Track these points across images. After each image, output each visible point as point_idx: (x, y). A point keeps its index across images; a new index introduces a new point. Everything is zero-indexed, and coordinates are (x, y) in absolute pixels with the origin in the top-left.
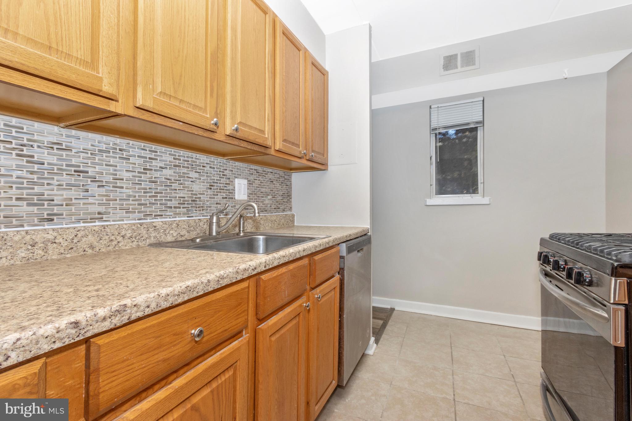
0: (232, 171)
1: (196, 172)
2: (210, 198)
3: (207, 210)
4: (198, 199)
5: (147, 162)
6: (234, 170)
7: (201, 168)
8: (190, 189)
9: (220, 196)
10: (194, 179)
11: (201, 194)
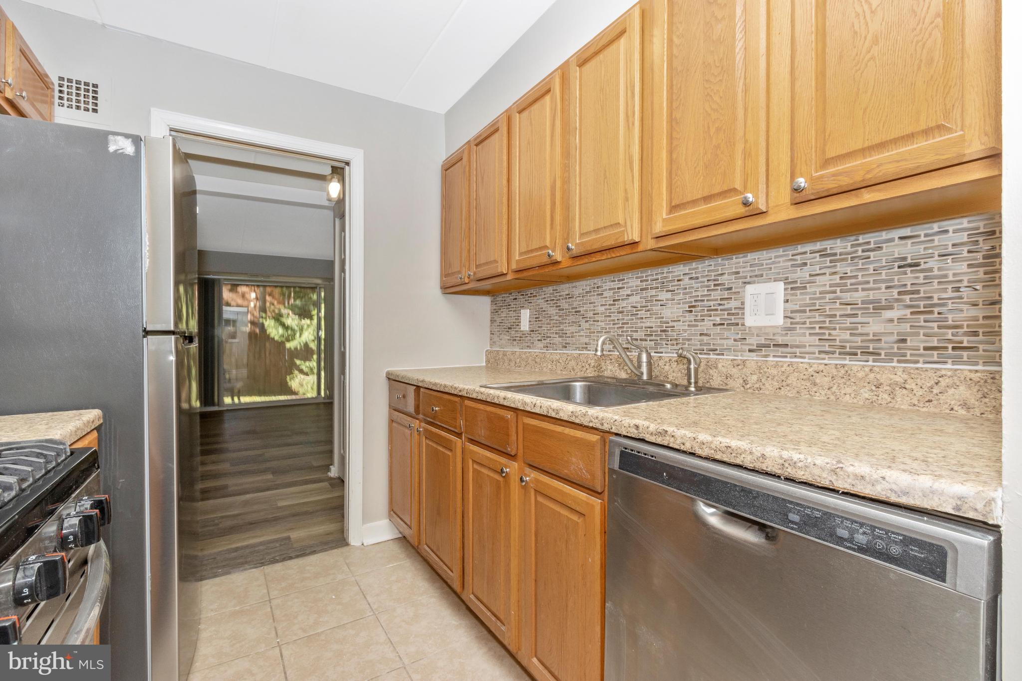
0: (738, 273)
1: (667, 291)
2: (689, 326)
3: (685, 344)
4: (670, 329)
5: (616, 292)
6: (741, 270)
7: (676, 283)
8: (659, 316)
9: (708, 324)
10: (665, 302)
11: (674, 321)
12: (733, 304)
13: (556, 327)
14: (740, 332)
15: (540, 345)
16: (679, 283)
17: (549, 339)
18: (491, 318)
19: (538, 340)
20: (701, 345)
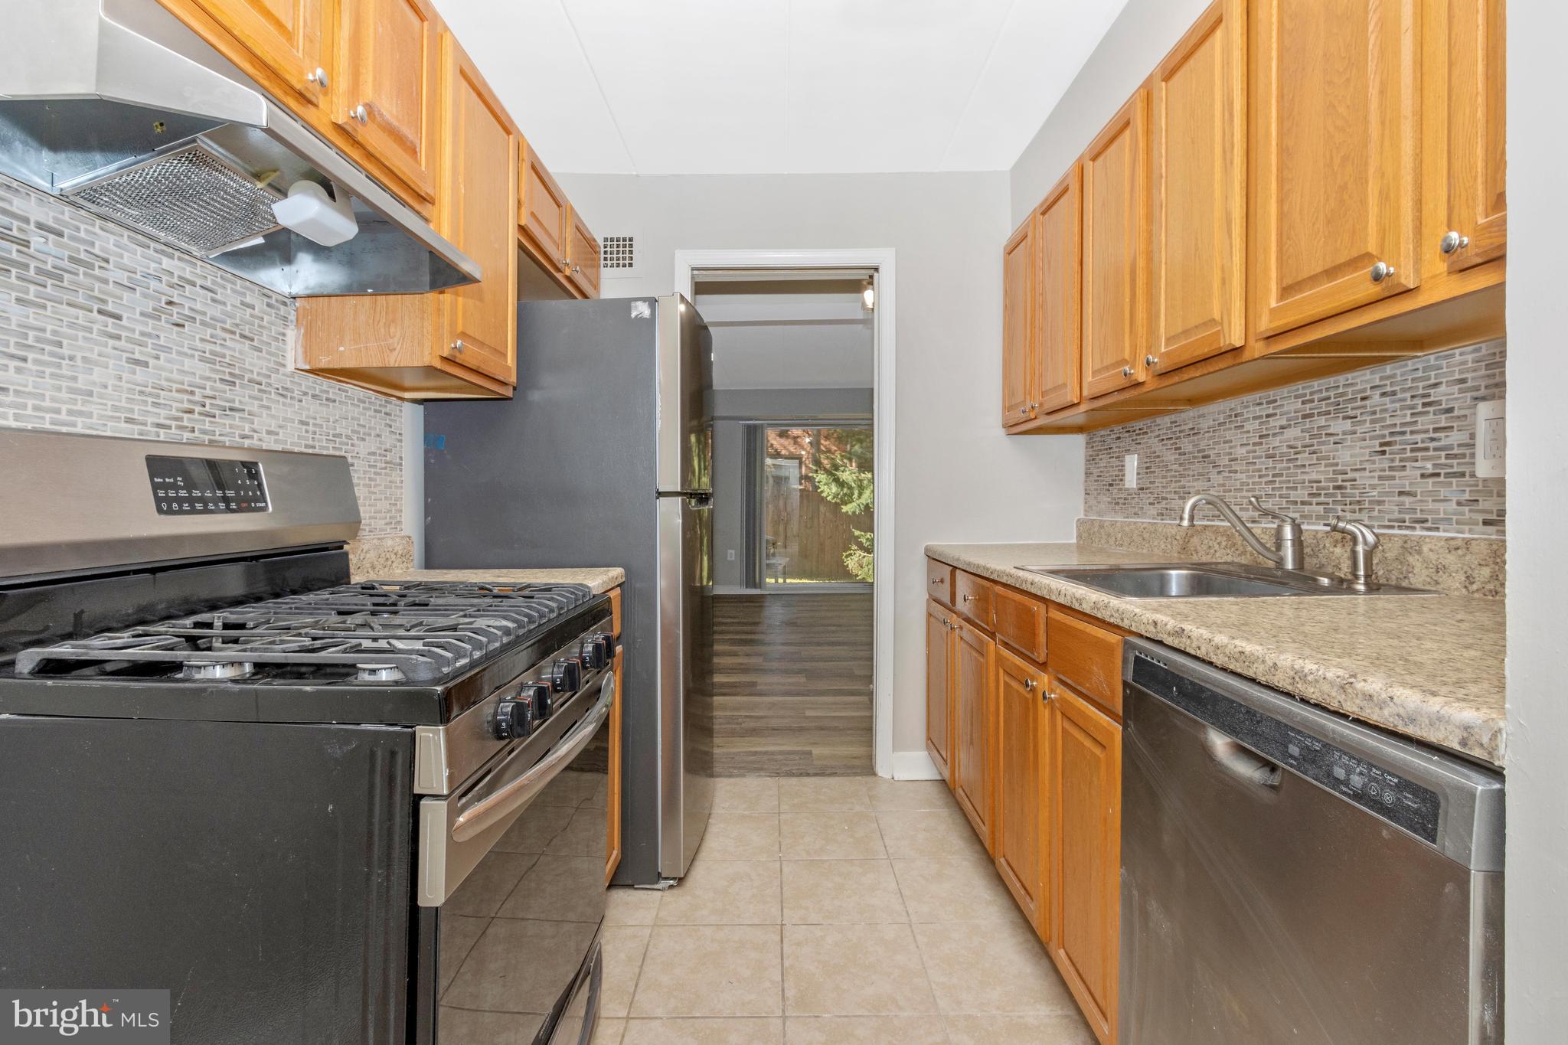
0: (1463, 381)
1: (1345, 418)
2: (1380, 478)
3: (1373, 510)
4: (1348, 484)
5: (1263, 423)
6: (1469, 376)
7: (1359, 403)
8: (1331, 461)
9: (1412, 473)
10: (1340, 437)
11: (1356, 470)
12: (1455, 438)
13: (1176, 482)
14: (1468, 489)
15: (1152, 511)
16: (1364, 403)
17: (1164, 502)
18: (1087, 469)
19: (1150, 504)
20: (1400, 512)
